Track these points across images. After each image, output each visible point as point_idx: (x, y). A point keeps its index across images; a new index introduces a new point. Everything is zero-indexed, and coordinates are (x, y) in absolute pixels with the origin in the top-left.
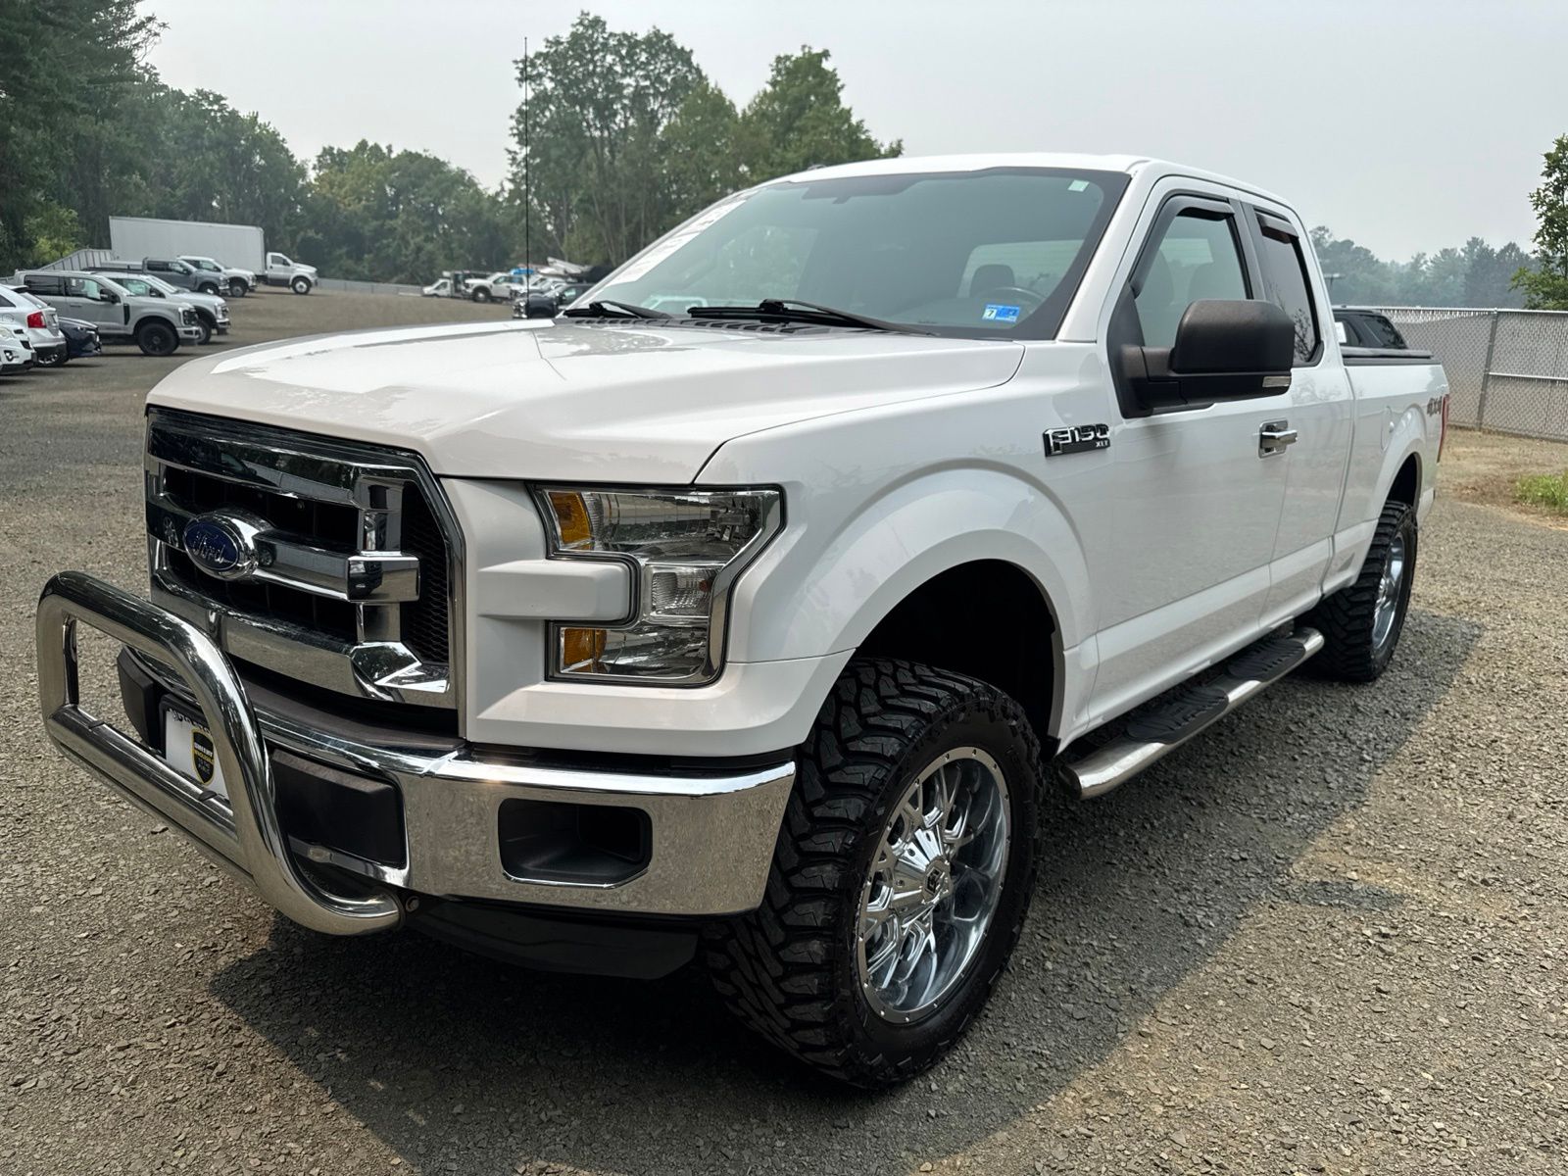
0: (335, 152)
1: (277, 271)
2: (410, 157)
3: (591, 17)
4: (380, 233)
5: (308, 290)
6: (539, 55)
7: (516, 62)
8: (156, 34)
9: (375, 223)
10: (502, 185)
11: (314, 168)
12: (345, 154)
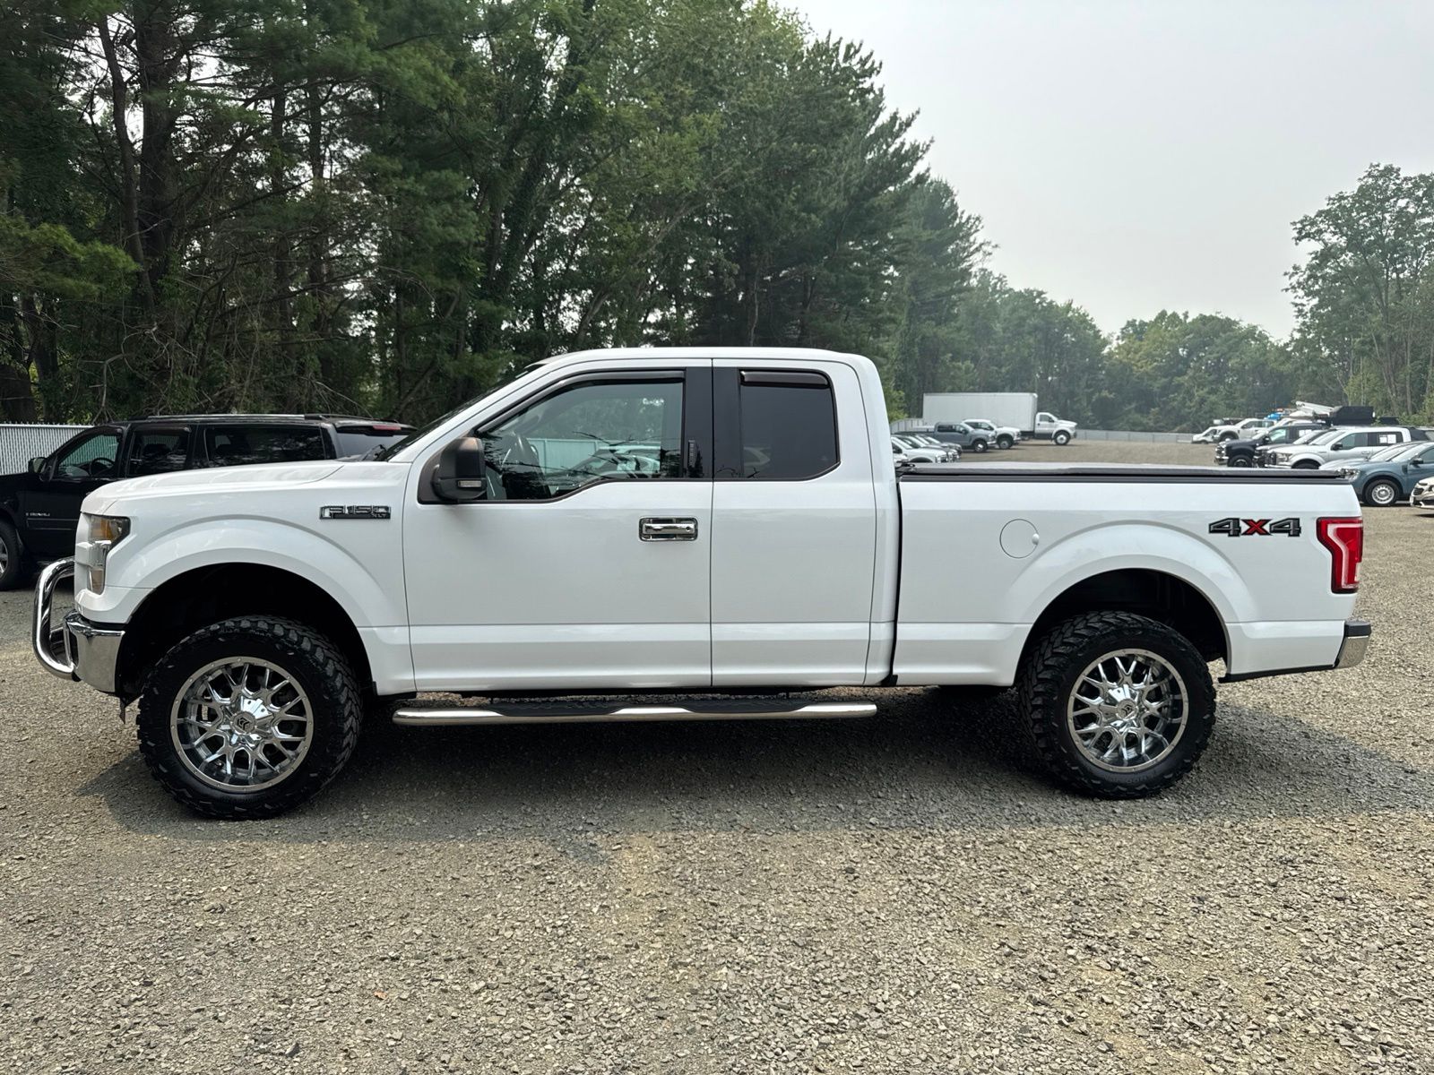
0: (1137, 323)
1: (1043, 427)
2: (1203, 319)
3: (1381, 168)
4: (1165, 389)
5: (1067, 441)
6: (1320, 214)
7: (1294, 223)
8: (990, 254)
9: (1164, 380)
10: (1292, 335)
11: (1118, 339)
12: (1146, 324)
